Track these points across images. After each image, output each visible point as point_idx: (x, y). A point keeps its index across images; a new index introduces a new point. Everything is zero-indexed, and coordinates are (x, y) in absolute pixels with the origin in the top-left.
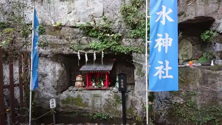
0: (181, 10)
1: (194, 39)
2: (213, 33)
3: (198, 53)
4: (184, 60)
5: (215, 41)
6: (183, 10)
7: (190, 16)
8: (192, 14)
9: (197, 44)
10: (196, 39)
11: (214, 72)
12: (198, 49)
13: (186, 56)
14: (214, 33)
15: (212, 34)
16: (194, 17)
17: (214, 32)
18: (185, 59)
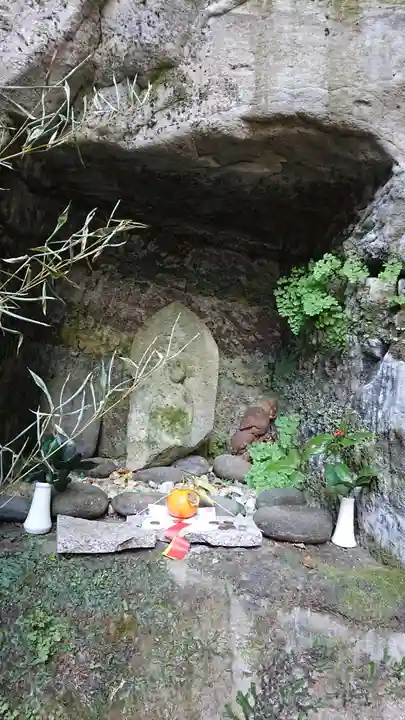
0: (149, 36)
1: (235, 314)
2: (363, 275)
3: (247, 403)
4: (162, 448)
5: (375, 341)
6: (163, 39)
7: (211, 102)
8: (231, 90)
9: (250, 348)
10: (246, 318)
11: (368, 645)
12: (250, 381)
13: (176, 417)
14: (372, 282)
15: (359, 287)
16: (244, 110)
17: (374, 273)
18: (168, 440)
